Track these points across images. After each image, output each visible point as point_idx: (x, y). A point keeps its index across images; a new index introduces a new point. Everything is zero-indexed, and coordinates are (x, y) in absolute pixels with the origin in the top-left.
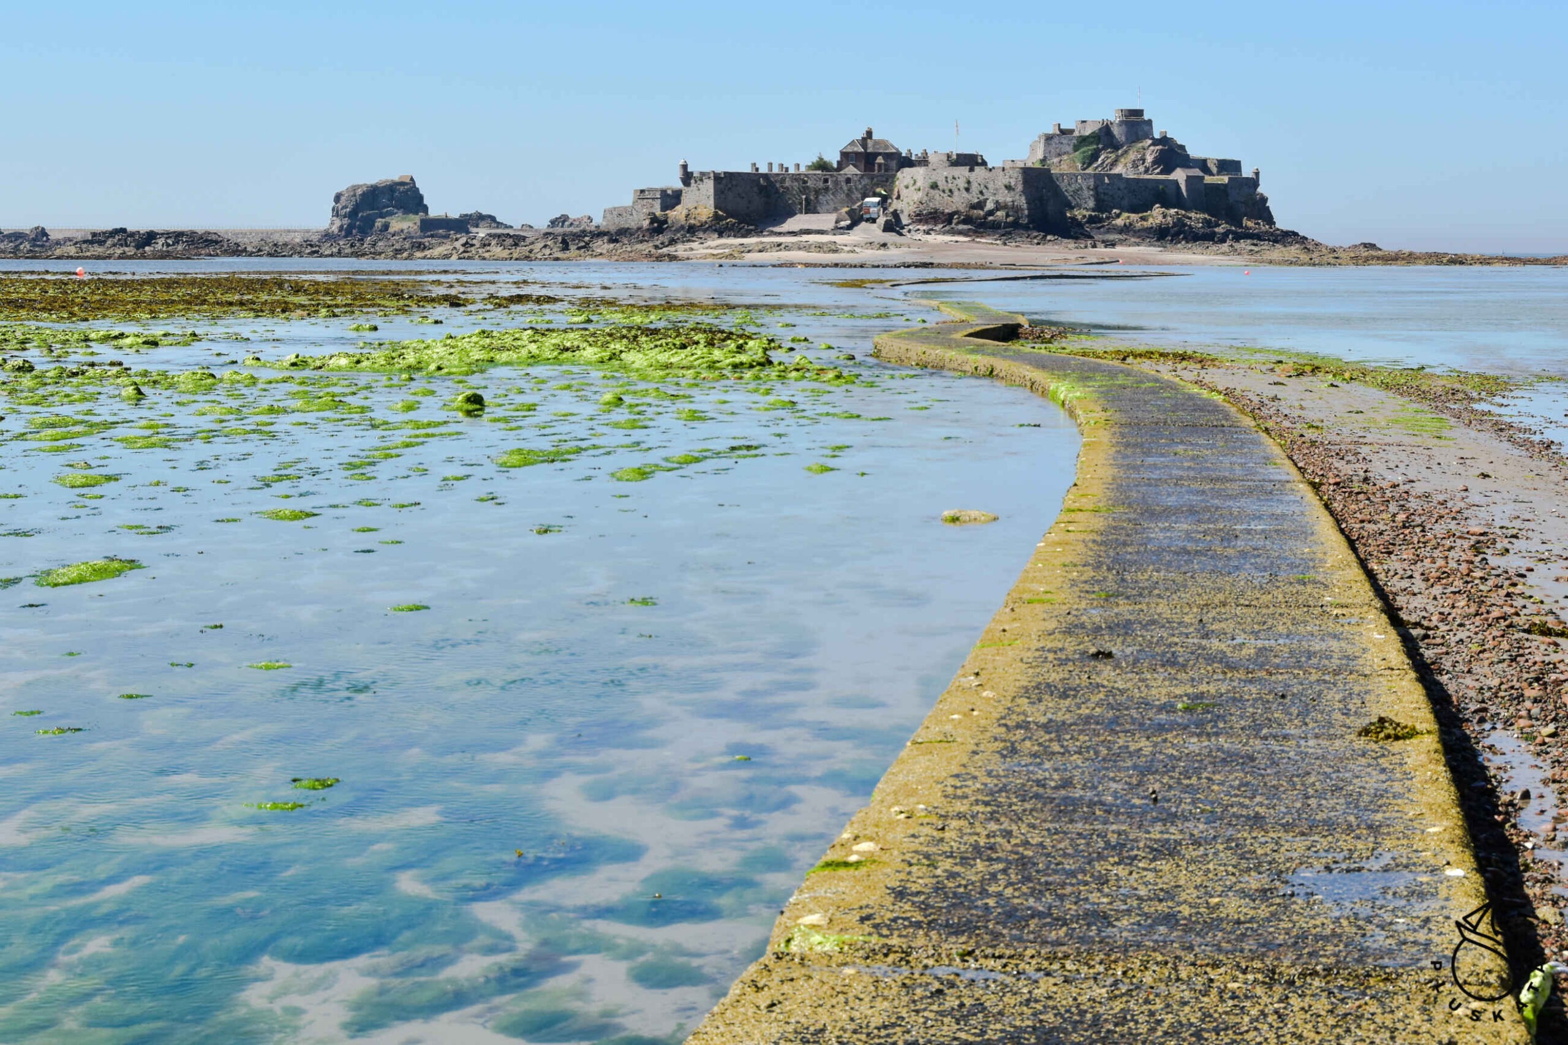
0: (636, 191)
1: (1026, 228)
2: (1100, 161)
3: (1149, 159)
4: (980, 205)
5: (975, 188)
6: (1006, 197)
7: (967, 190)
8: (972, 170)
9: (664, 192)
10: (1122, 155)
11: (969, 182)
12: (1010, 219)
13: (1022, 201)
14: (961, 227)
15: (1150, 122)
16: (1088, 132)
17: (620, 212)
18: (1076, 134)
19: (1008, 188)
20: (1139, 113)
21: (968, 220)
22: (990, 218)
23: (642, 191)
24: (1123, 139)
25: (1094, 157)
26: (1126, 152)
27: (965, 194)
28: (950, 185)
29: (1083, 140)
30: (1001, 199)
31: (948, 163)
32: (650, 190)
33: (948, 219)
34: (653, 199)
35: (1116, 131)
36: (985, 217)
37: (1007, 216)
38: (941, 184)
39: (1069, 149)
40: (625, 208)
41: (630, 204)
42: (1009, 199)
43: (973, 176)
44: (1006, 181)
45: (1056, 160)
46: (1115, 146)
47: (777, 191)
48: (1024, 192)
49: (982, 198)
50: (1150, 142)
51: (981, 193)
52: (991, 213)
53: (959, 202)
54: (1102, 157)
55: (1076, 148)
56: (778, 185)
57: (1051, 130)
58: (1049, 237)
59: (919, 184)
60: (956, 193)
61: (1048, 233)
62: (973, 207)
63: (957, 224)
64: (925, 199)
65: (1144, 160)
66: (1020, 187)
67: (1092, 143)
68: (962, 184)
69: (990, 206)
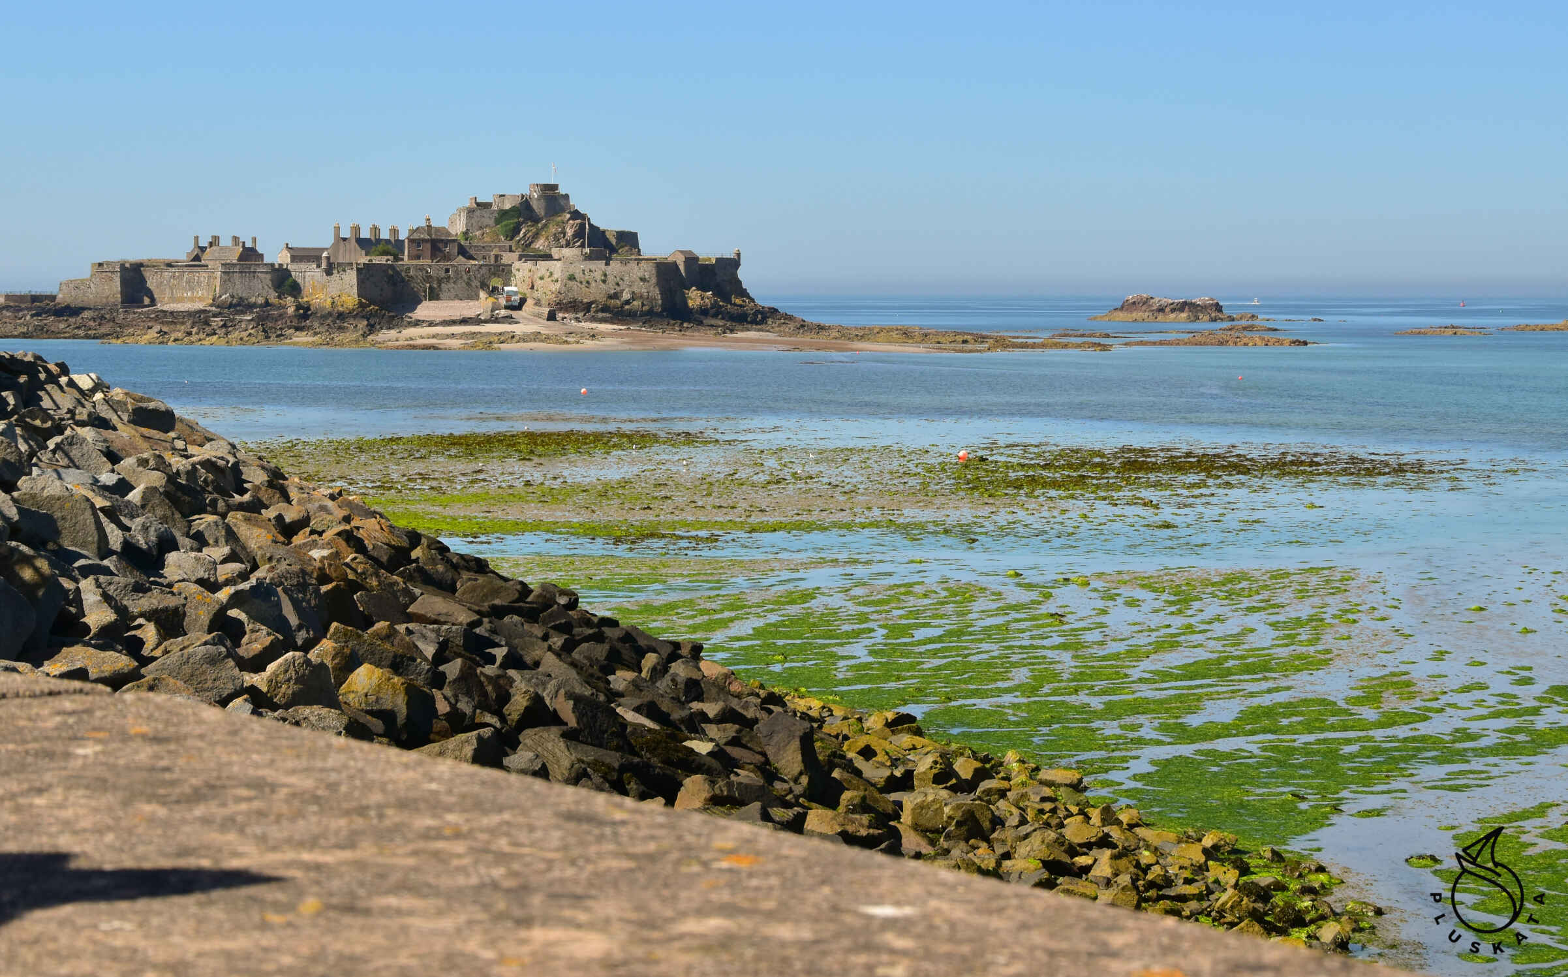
0: (93, 265)
1: (660, 315)
2: (521, 234)
3: (570, 232)
4: (616, 296)
5: (610, 279)
6: (640, 288)
7: (604, 281)
8: (607, 264)
9: (122, 265)
10: (542, 228)
11: (605, 275)
12: (646, 308)
13: (656, 293)
14: (600, 315)
15: (566, 197)
16: (507, 206)
17: (77, 285)
18: (495, 207)
19: (643, 279)
20: (555, 187)
21: (605, 309)
22: (627, 307)
23: (100, 265)
24: (543, 213)
25: (516, 231)
26: (545, 226)
27: (603, 286)
28: (587, 277)
29: (503, 214)
30: (636, 290)
31: (582, 258)
32: (108, 263)
33: (587, 308)
34: (113, 272)
35: (535, 205)
36: (622, 307)
37: (643, 305)
38: (579, 276)
39: (492, 222)
40: (82, 281)
41: (88, 276)
42: (644, 291)
43: (609, 270)
44: (640, 274)
45: (478, 233)
46: (536, 220)
47: (403, 280)
48: (658, 284)
49: (618, 289)
50: (568, 216)
51: (618, 284)
52: (628, 302)
53: (596, 293)
54: (523, 230)
55: (497, 222)
56: (403, 274)
57: (468, 204)
58: (685, 325)
59: (555, 276)
60: (593, 284)
61: (684, 321)
62: (610, 297)
63: (597, 312)
64: (563, 289)
65: (564, 234)
66: (654, 280)
67: (513, 217)
68: (598, 275)
69: (626, 296)
